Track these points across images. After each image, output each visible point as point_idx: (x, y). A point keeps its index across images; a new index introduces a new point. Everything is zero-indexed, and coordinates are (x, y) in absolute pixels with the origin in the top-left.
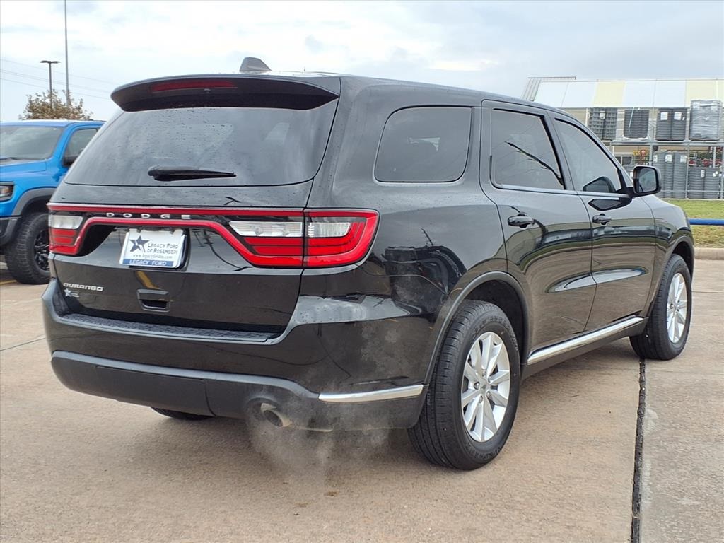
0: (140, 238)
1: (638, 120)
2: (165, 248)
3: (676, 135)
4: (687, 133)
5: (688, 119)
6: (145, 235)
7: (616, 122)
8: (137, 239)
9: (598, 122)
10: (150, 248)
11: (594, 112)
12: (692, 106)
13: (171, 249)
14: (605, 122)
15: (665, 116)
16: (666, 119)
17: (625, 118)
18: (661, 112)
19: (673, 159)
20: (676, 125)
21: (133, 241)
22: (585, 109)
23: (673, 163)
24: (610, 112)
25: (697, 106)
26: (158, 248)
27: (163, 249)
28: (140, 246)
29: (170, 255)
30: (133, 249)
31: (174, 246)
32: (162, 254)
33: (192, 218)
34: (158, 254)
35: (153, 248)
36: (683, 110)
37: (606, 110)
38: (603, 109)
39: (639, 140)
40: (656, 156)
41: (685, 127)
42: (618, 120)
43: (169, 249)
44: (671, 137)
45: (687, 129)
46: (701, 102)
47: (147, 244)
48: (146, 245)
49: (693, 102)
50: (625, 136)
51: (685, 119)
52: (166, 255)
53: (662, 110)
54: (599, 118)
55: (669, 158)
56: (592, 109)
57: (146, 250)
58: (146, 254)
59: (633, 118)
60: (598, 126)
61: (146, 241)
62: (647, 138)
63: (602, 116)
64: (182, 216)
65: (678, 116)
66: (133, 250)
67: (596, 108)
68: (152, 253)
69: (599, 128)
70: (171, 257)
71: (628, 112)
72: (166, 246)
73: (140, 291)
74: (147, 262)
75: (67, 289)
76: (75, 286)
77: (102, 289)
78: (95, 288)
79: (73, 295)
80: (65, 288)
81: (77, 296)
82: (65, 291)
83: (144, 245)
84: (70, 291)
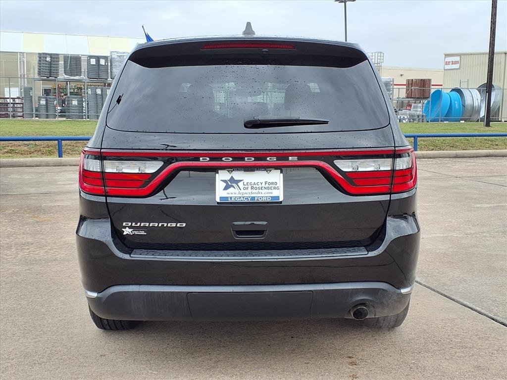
1: (73, 63)
2: (263, 185)
3: (103, 76)
4: (109, 74)
5: (109, 64)
6: (237, 175)
7: (59, 64)
8: (228, 179)
9: (46, 64)
10: (246, 186)
11: (42, 56)
12: (111, 55)
13: (270, 186)
14: (51, 64)
15: (93, 61)
16: (95, 63)
17: (64, 62)
18: (90, 58)
19: (102, 91)
20: (101, 68)
21: (224, 181)
22: (17, 53)
23: (102, 95)
24: (54, 57)
25: (115, 56)
26: (254, 186)
27: (260, 186)
28: (234, 185)
29: (270, 191)
30: (226, 188)
31: (272, 183)
32: (260, 191)
33: (299, 159)
34: (256, 191)
35: (250, 186)
36: (106, 58)
37: (51, 55)
38: (49, 54)
39: (77, 78)
40: (90, 90)
41: (108, 70)
42: (60, 62)
43: (267, 185)
44: (99, 77)
45: (109, 71)
46: (117, 52)
47: (242, 182)
48: (240, 184)
49: (111, 52)
50: (66, 74)
51: (108, 64)
52: (266, 191)
53: (91, 57)
54: (46, 61)
55: (99, 91)
56: (39, 54)
57: (242, 188)
58: (242, 191)
59: (70, 62)
60: (46, 67)
61: (240, 181)
62: (81, 77)
63: (48, 59)
64: (290, 158)
65: (102, 62)
67: (43, 53)
68: (249, 190)
69: (47, 68)
70: (271, 193)
71: (66, 58)
72: (264, 184)
73: (236, 223)
74: (249, 199)
75: (127, 228)
76: (142, 224)
77: (184, 225)
78: (174, 225)
79: (136, 233)
80: (125, 227)
81: (143, 233)
82: (123, 230)
83: (239, 184)
84: (132, 230)
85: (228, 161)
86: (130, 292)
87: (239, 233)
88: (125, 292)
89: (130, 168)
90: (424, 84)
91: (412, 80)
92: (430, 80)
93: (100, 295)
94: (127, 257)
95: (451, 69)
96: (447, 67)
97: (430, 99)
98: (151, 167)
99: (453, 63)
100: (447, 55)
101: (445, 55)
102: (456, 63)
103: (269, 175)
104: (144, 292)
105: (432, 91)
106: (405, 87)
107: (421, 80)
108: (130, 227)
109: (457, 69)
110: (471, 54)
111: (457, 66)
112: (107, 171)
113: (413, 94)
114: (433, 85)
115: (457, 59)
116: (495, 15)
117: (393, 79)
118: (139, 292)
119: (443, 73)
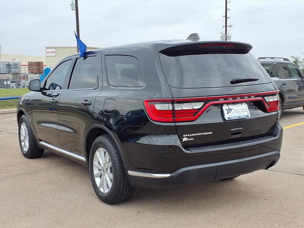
0: (229, 108)
6: (231, 106)
8: (228, 109)
21: (226, 110)
26: (238, 111)
27: (240, 111)
28: (230, 111)
29: (243, 113)
34: (239, 113)
35: (236, 111)
43: (242, 111)
52: (242, 113)
58: (234, 114)
61: (232, 109)
64: (252, 97)
66: (228, 113)
68: (236, 113)
70: (244, 114)
72: (241, 110)
73: (232, 130)
74: (238, 117)
75: (185, 138)
76: (193, 135)
77: (211, 133)
78: (207, 133)
79: (189, 140)
80: (184, 137)
81: (192, 139)
82: (183, 139)
83: (232, 111)
84: (187, 138)
85: (230, 100)
86: (191, 170)
87: (233, 134)
88: (189, 170)
89: (186, 107)
90: (39, 64)
91: (32, 62)
92: (42, 63)
93: (172, 175)
94: (189, 152)
95: (50, 56)
96: (48, 55)
97: (43, 74)
98: (197, 106)
99: (52, 53)
100: (47, 48)
101: (46, 48)
102: (54, 52)
103: (242, 105)
104: (198, 169)
105: (44, 69)
106: (27, 66)
107: (38, 62)
108: (186, 137)
109: (55, 56)
110: (62, 48)
111: (54, 54)
112: (175, 109)
113: (33, 71)
114: (44, 66)
115: (54, 50)
116: (78, 26)
117: (20, 62)
118: (196, 169)
119: (46, 59)
